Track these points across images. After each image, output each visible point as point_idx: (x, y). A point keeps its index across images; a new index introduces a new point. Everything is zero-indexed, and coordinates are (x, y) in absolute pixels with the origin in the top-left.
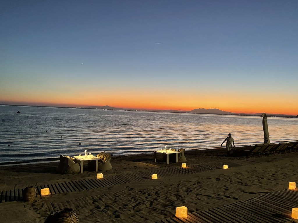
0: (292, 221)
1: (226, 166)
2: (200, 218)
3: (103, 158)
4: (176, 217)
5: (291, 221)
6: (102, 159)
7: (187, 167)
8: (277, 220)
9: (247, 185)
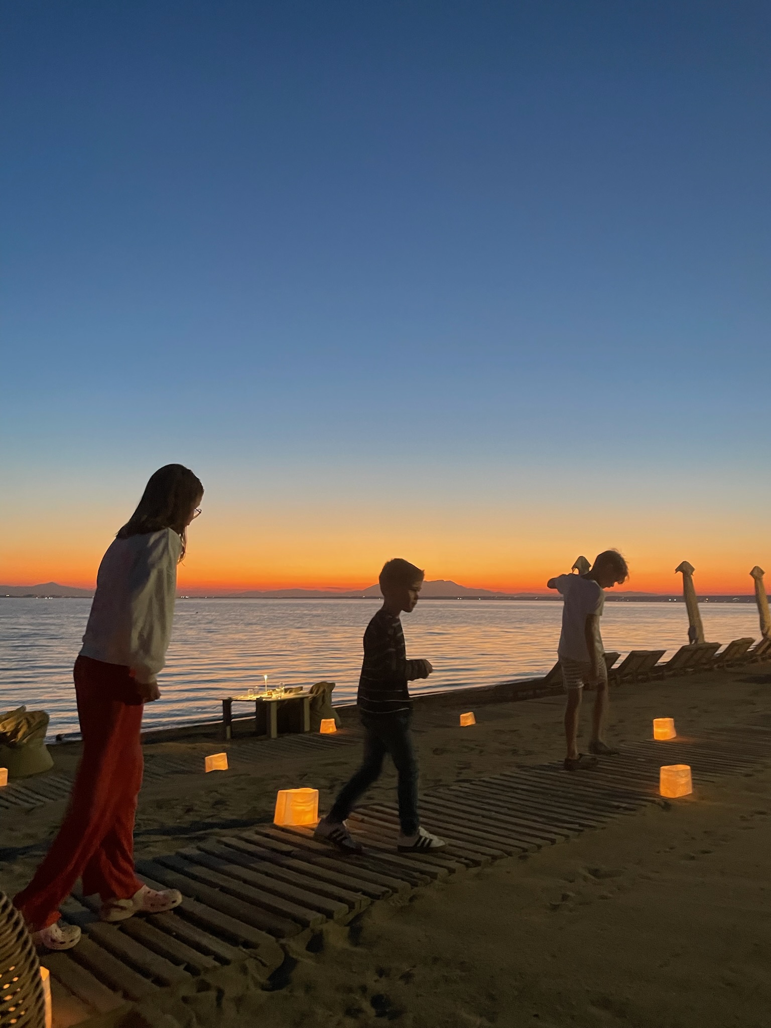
0: (663, 804)
1: (466, 718)
2: (362, 821)
3: (15, 732)
4: (277, 827)
5: (659, 804)
6: (12, 732)
7: (340, 732)
8: (616, 804)
9: (529, 753)
